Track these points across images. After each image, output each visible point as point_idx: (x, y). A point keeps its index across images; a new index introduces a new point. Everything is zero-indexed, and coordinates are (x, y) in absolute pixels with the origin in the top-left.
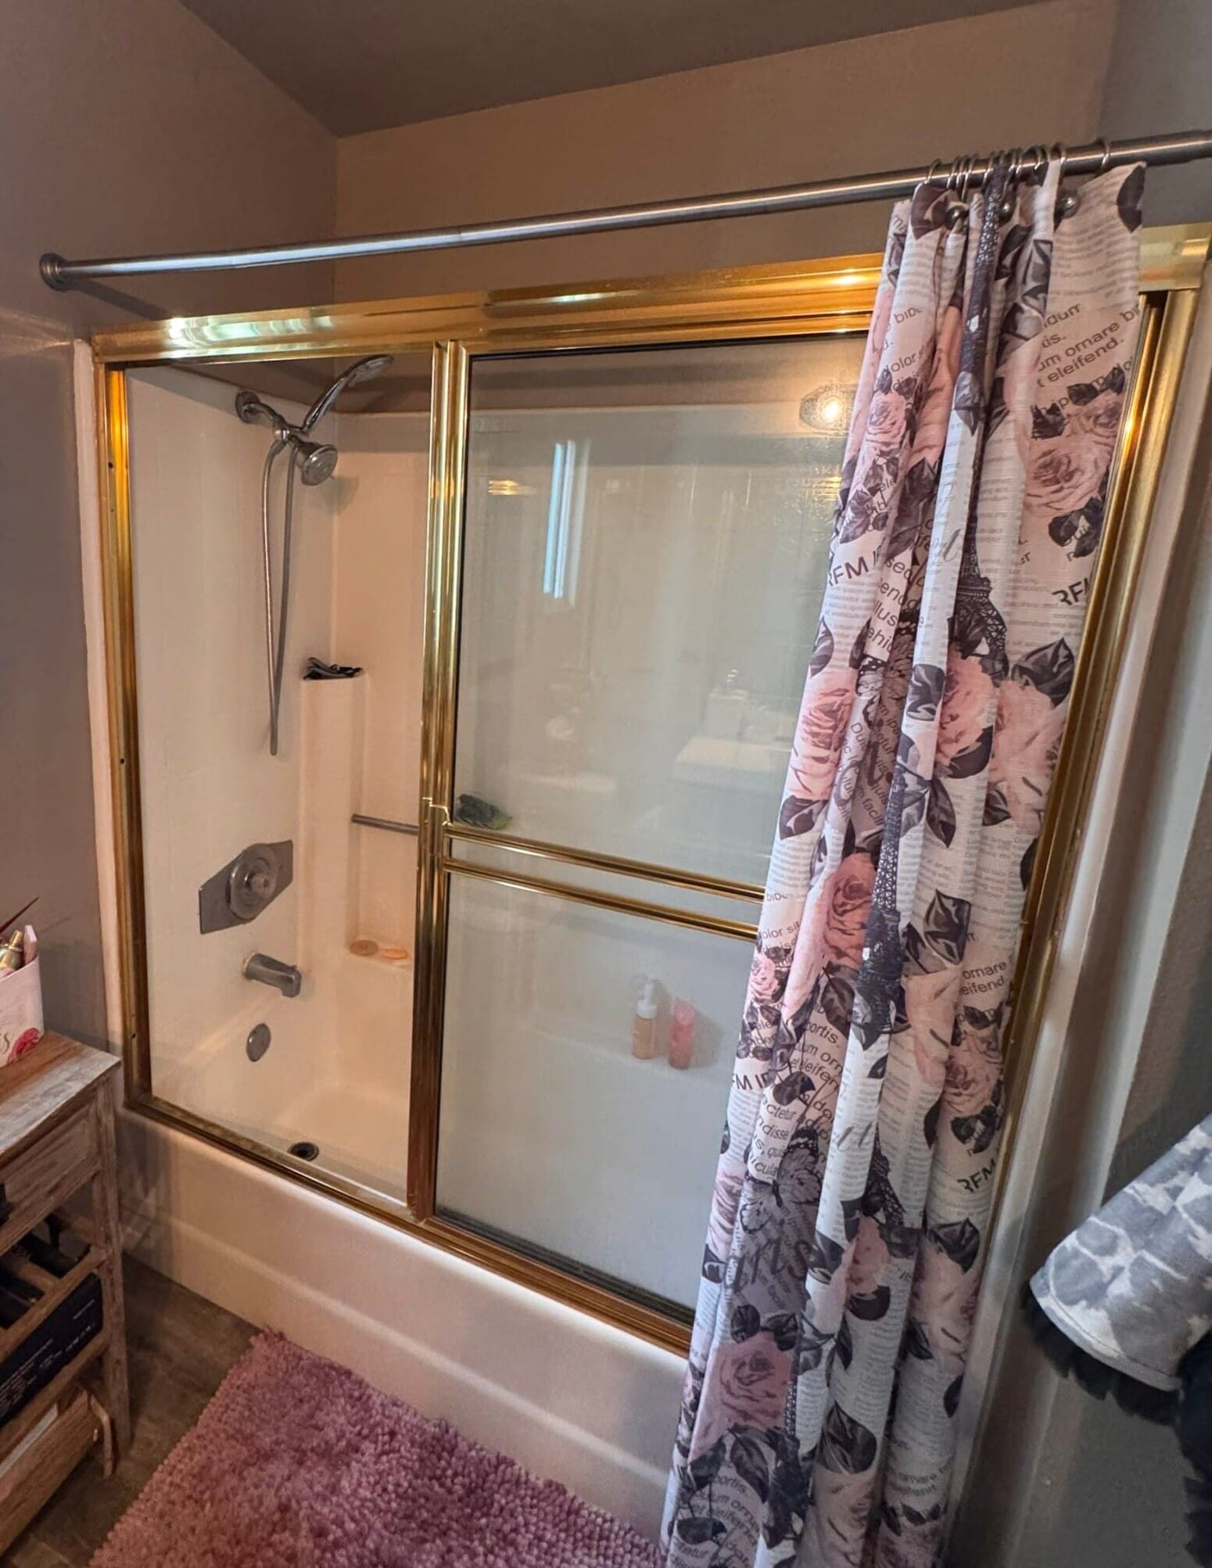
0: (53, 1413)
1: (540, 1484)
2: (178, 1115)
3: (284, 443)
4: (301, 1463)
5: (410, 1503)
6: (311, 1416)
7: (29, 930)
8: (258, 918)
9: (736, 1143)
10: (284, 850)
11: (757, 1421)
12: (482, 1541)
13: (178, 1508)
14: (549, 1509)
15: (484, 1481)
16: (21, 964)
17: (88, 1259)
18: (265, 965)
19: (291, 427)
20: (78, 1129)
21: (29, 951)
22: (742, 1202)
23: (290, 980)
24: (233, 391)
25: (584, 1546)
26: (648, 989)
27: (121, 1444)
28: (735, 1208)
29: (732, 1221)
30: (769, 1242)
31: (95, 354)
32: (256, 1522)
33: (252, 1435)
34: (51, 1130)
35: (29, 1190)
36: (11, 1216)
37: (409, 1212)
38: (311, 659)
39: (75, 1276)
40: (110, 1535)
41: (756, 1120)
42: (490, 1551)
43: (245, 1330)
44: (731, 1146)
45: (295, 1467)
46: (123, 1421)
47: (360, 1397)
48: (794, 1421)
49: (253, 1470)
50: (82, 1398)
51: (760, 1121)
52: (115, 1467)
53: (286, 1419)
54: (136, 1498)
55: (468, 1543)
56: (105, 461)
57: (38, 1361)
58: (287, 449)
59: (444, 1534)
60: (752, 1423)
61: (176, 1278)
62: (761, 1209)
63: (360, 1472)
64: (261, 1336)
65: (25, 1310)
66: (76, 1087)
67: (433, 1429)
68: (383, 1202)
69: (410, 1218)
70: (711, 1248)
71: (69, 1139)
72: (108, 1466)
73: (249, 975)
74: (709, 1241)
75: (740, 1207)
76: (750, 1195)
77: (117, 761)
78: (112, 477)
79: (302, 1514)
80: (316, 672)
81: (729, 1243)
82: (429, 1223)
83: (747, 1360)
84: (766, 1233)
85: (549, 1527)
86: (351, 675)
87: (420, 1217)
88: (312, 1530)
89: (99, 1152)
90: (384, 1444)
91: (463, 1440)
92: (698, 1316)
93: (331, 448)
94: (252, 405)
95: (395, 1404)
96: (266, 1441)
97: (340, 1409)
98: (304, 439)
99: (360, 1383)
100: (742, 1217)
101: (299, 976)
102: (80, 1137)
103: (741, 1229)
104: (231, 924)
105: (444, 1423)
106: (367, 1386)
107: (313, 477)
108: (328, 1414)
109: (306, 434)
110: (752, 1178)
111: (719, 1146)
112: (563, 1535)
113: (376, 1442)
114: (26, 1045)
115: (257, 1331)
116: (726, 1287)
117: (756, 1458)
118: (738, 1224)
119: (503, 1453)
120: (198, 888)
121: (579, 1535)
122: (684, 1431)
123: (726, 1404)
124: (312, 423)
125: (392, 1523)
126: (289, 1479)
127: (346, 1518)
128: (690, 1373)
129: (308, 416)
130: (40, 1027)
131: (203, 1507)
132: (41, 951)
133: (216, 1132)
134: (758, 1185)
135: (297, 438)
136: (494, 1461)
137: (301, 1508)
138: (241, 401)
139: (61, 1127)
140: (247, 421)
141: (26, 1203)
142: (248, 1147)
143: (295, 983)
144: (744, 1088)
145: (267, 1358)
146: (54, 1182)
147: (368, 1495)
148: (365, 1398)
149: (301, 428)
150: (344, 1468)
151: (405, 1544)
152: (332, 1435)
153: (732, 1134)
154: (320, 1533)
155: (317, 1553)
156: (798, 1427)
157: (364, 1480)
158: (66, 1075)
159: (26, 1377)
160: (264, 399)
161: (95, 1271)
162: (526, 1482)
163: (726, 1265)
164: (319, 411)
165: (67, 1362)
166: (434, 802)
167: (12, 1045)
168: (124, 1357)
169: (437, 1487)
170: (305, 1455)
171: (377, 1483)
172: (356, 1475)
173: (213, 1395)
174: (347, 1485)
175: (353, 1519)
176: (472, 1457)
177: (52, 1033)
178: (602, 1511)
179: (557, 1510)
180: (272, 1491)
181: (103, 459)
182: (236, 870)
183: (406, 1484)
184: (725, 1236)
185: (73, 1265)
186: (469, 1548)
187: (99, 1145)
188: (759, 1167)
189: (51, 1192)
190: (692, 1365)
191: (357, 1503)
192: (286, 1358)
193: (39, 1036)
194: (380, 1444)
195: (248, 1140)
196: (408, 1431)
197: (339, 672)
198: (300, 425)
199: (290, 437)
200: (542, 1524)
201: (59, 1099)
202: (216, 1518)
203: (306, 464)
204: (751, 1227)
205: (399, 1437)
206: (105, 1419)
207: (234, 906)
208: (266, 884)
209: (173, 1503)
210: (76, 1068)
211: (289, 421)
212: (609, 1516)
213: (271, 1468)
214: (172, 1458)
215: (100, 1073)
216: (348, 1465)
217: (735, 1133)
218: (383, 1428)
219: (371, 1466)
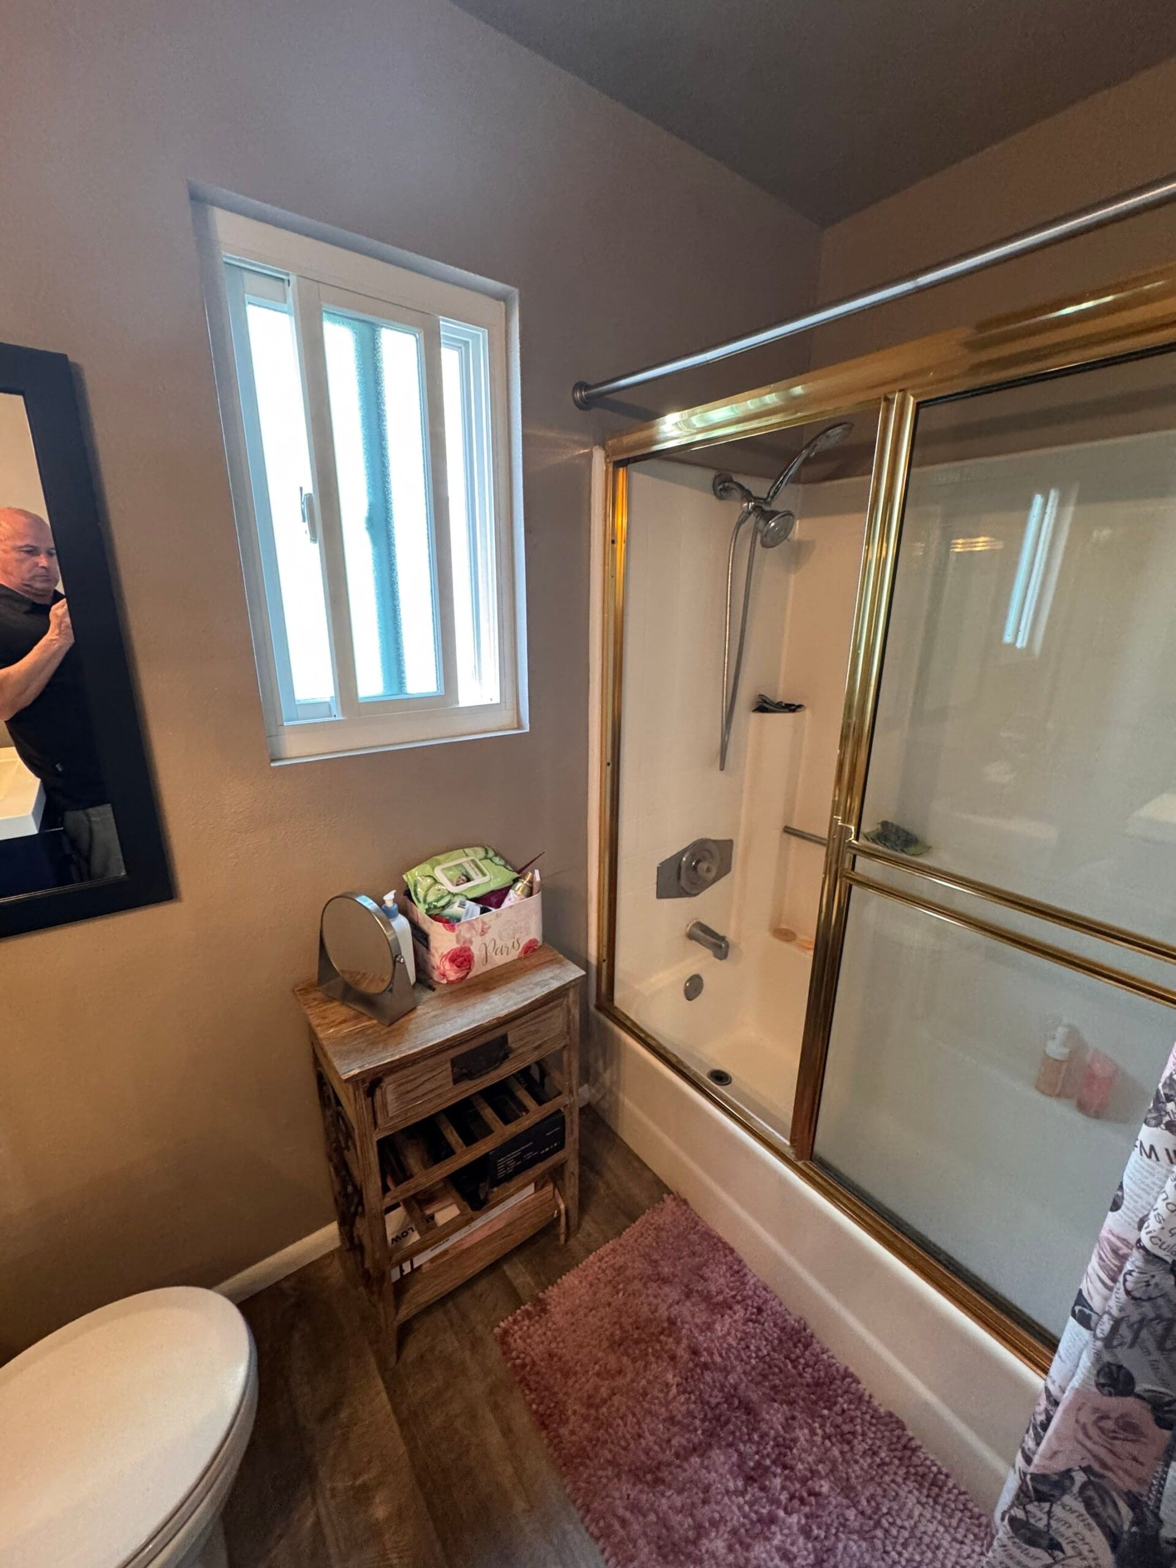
0: (531, 1189)
1: (882, 1410)
2: (628, 1023)
3: (750, 513)
4: (688, 1296)
5: (766, 1366)
6: (700, 1268)
7: (537, 872)
8: (702, 895)
9: (1131, 1207)
10: (727, 846)
11: (1117, 1475)
12: (822, 1426)
13: (602, 1285)
14: (887, 1434)
15: (831, 1383)
16: (530, 894)
17: (559, 1099)
18: (703, 931)
19: (756, 499)
20: (556, 1012)
21: (536, 887)
22: (1128, 1266)
23: (720, 947)
24: (711, 474)
25: (916, 1481)
26: (1061, 1032)
27: (572, 1229)
28: (1120, 1269)
29: (1114, 1280)
30: (1159, 1317)
31: (607, 456)
32: (651, 1321)
33: (656, 1261)
34: (537, 1009)
35: (522, 1043)
36: (511, 1056)
37: (791, 1151)
38: (761, 695)
39: (549, 1108)
40: (559, 1281)
41: (1159, 1193)
42: (828, 1437)
43: (660, 1188)
44: (1123, 1207)
45: (683, 1297)
46: (574, 1214)
47: (738, 1270)
48: (1160, 1500)
49: (654, 1285)
50: (550, 1187)
51: (1164, 1196)
52: (566, 1240)
53: (682, 1261)
54: (577, 1266)
55: (810, 1421)
56: (609, 538)
57: (525, 1152)
58: (752, 517)
59: (791, 1403)
60: (1109, 1474)
61: (619, 1132)
62: (1152, 1282)
63: (731, 1325)
64: (671, 1196)
65: (517, 1117)
66: (555, 985)
67: (793, 1322)
68: (770, 1135)
69: (792, 1157)
70: (1085, 1294)
71: (550, 1017)
72: (562, 1238)
73: (691, 936)
74: (1084, 1286)
75: (1125, 1271)
76: (1139, 1263)
77: (605, 764)
78: (614, 551)
79: (684, 1331)
80: (763, 706)
81: (1106, 1299)
82: (805, 1164)
83: (1114, 1415)
84: (1156, 1307)
85: (885, 1448)
86: (794, 711)
87: (800, 1159)
88: (689, 1347)
89: (568, 1033)
90: (752, 1314)
91: (818, 1342)
92: (1061, 1348)
93: (789, 514)
94: (727, 484)
95: (765, 1289)
96: (666, 1270)
97: (721, 1273)
98: (767, 508)
99: (740, 1261)
100: (1125, 1280)
101: (727, 946)
102: (557, 1020)
103: (1122, 1290)
104: (680, 896)
105: (802, 1322)
106: (745, 1266)
107: (770, 541)
108: (712, 1272)
109: (769, 504)
110: (1144, 1248)
111: (1109, 1204)
112: (896, 1462)
113: (746, 1309)
114: (530, 949)
115: (670, 1192)
116: (1095, 1336)
117: (1111, 1511)
118: (1120, 1285)
119: (852, 1369)
120: (657, 864)
121: (912, 1470)
122: (1030, 1443)
123: (1079, 1442)
124: (775, 493)
125: (750, 1374)
126: (678, 1303)
127: (716, 1352)
128: (1044, 1396)
129: (772, 487)
130: (539, 938)
131: (618, 1293)
132: (543, 887)
133: (653, 1043)
134: (1150, 1257)
135: (760, 507)
136: (842, 1370)
137: (683, 1328)
138: (718, 481)
139: (544, 1008)
140: (720, 498)
141: (520, 1051)
142: (674, 1060)
143: (724, 950)
144: (1149, 1157)
145: (674, 1213)
146: (538, 1043)
147: (734, 1344)
148: (742, 1273)
149: (765, 500)
150: (719, 1316)
151: (758, 1394)
152: (713, 1289)
153: (1125, 1196)
154: (695, 1352)
155: (691, 1365)
156: (1162, 1508)
157: (733, 1331)
158: (550, 975)
159: (516, 1159)
160: (737, 478)
161: (562, 1109)
162: (869, 1402)
163: (1100, 1317)
164: (781, 482)
165: (541, 1161)
166: (843, 821)
167: (521, 946)
168: (576, 1172)
169: (790, 1366)
170: (692, 1293)
171: (742, 1339)
172: (727, 1326)
173: (634, 1222)
174: (719, 1328)
175: (721, 1355)
176: (823, 1360)
177: (547, 945)
178: (939, 1463)
179: (895, 1440)
180: (665, 1306)
181: (607, 537)
182: (686, 856)
183: (765, 1352)
184: (1105, 1291)
185: (550, 1100)
186: (810, 1425)
187: (569, 1027)
188: (1156, 1240)
189: (536, 1048)
190: (1047, 1390)
191: (725, 1345)
192: (687, 1219)
193: (539, 945)
194: (748, 1312)
195: (674, 1055)
196: (773, 1314)
197: (783, 707)
198: (765, 496)
199: (754, 508)
200: (878, 1443)
201: (544, 989)
202: (625, 1304)
203: (766, 529)
204: (1136, 1294)
205: (765, 1314)
206: (562, 1207)
207: (683, 882)
208: (708, 870)
209: (599, 1279)
210: (558, 971)
211: (754, 494)
212: (944, 1470)
213: (667, 1289)
214: (601, 1251)
215: (572, 979)
216: (722, 1316)
217: (1131, 1197)
218: (753, 1302)
219: (740, 1324)
